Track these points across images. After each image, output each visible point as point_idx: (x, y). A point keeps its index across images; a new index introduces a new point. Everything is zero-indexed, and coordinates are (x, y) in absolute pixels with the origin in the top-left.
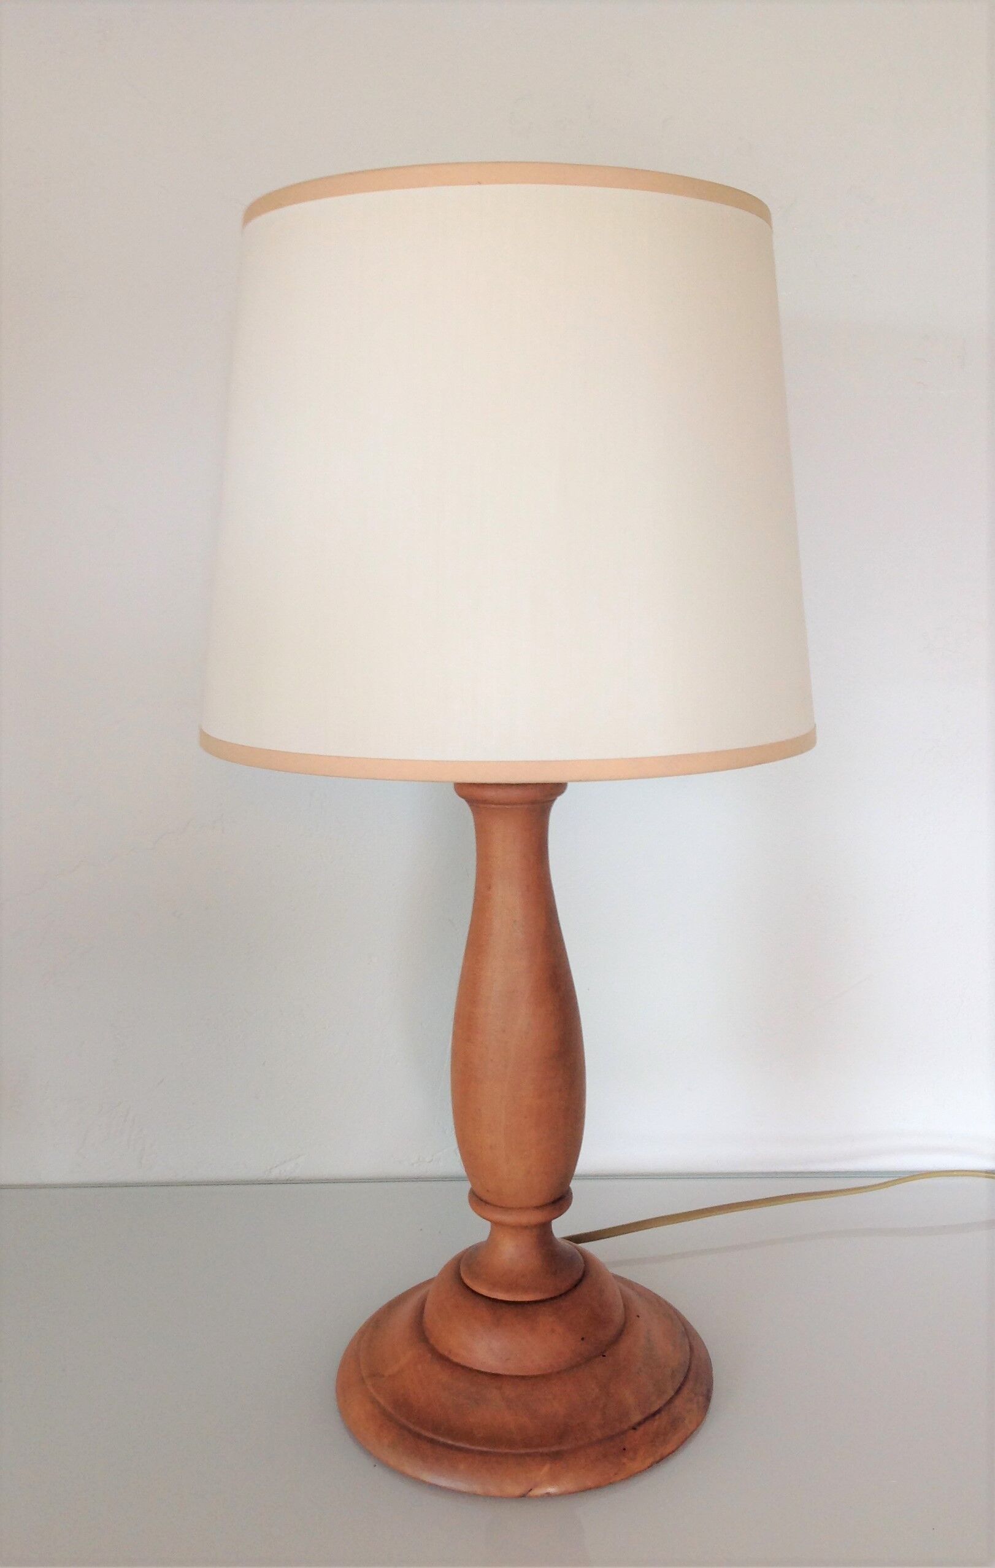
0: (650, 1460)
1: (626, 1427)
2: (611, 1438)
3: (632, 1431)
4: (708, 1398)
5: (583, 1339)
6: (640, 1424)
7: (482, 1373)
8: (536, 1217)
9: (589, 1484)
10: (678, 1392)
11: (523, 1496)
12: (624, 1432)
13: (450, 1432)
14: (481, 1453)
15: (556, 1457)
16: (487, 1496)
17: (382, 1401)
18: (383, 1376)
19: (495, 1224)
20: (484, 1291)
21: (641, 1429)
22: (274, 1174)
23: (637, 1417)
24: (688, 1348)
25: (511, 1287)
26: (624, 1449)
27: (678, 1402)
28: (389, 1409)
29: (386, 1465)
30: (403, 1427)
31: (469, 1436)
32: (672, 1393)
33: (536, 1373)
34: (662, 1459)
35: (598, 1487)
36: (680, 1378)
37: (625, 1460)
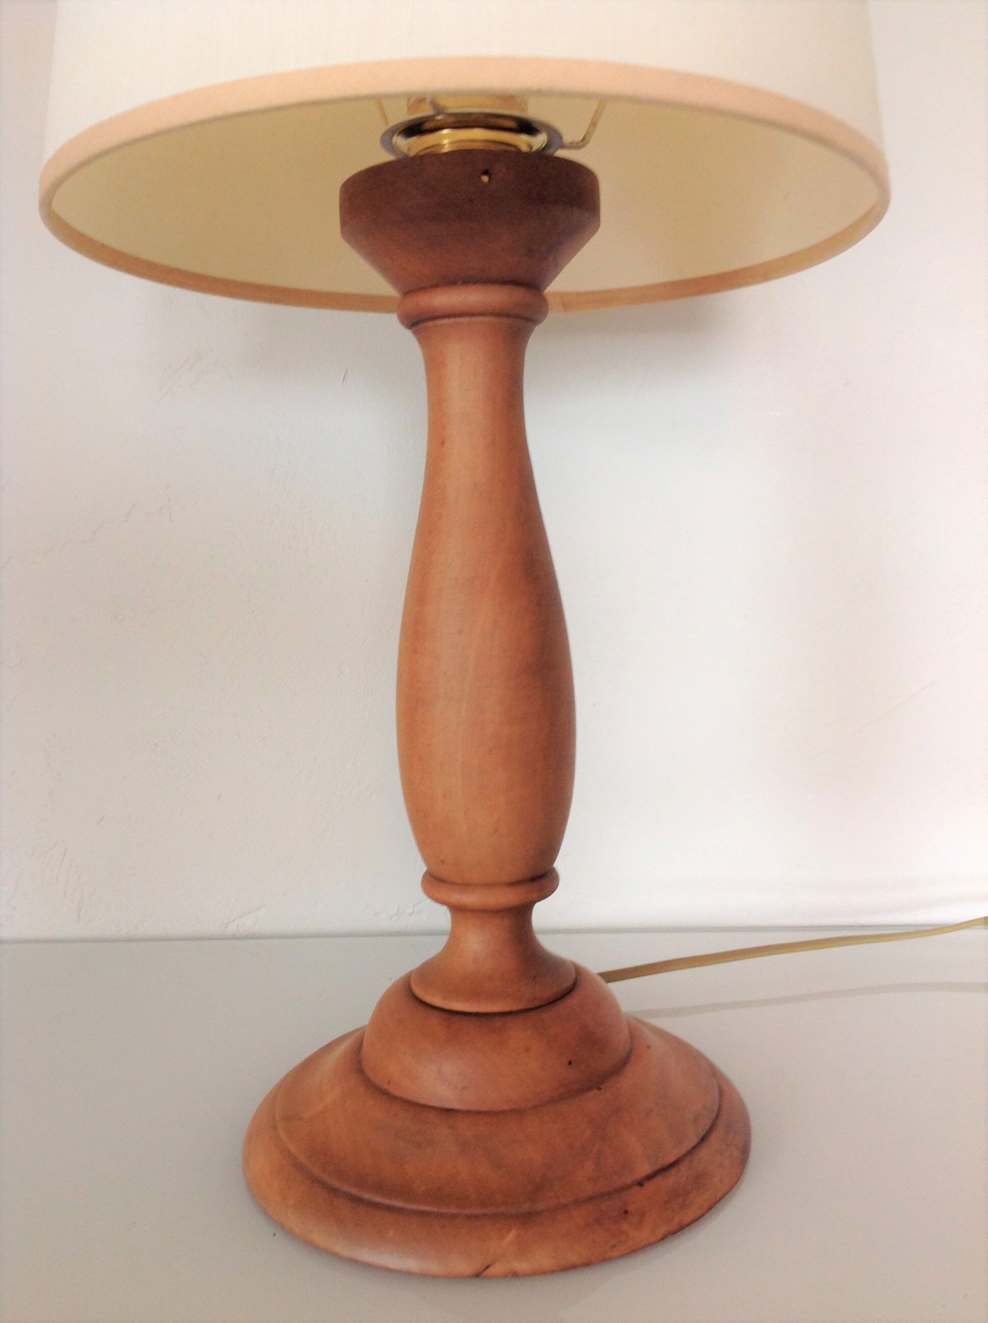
0: (663, 1229)
1: (629, 1182)
2: (608, 1195)
3: (636, 1189)
4: (745, 1152)
5: (570, 1063)
6: (650, 1177)
7: (429, 1107)
8: (508, 897)
9: (573, 1259)
10: (703, 1139)
11: (478, 1275)
12: (628, 1187)
13: (380, 1187)
14: (423, 1214)
15: (527, 1219)
16: (424, 1276)
17: (293, 1149)
18: (302, 1119)
19: (457, 910)
20: (437, 1001)
21: (650, 1187)
22: (232, 929)
23: (644, 1169)
24: (717, 1092)
25: (474, 995)
26: (626, 1212)
27: (704, 1153)
28: (302, 1159)
29: (290, 1233)
30: (316, 1180)
31: (405, 1192)
32: (695, 1141)
33: (505, 1107)
34: (680, 1229)
35: (587, 1264)
36: (707, 1123)
37: (625, 1227)
